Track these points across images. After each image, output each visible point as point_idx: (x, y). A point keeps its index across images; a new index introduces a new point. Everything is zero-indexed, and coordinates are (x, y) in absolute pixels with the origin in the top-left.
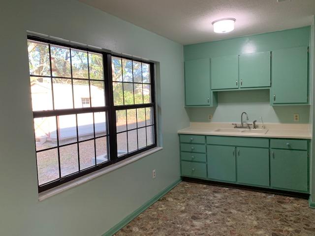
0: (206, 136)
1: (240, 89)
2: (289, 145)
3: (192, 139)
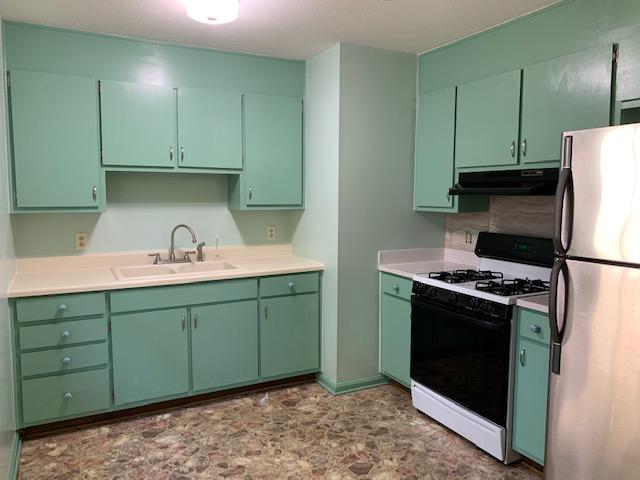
0: (108, 293)
1: (177, 170)
2: (292, 287)
3: (63, 306)
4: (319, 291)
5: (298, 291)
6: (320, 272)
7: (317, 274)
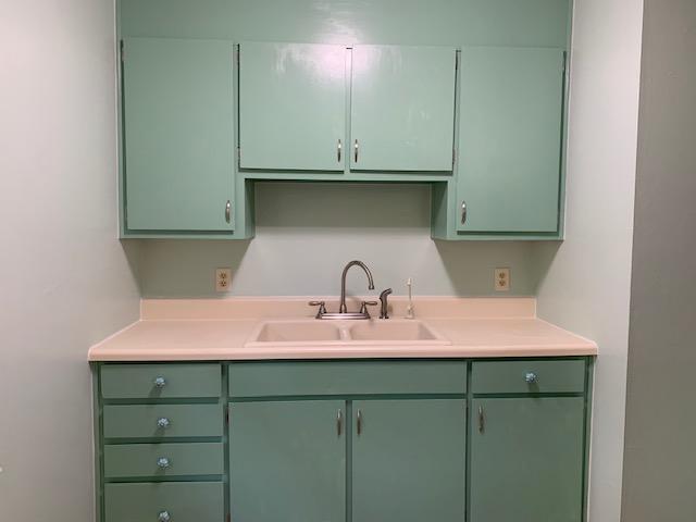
0: (225, 365)
3: (160, 381)
4: (585, 394)
5: (542, 390)
6: (589, 359)
7: (582, 363)
